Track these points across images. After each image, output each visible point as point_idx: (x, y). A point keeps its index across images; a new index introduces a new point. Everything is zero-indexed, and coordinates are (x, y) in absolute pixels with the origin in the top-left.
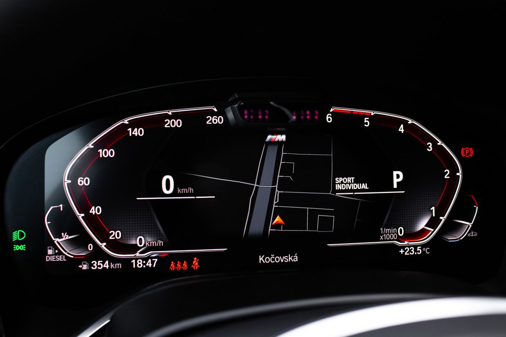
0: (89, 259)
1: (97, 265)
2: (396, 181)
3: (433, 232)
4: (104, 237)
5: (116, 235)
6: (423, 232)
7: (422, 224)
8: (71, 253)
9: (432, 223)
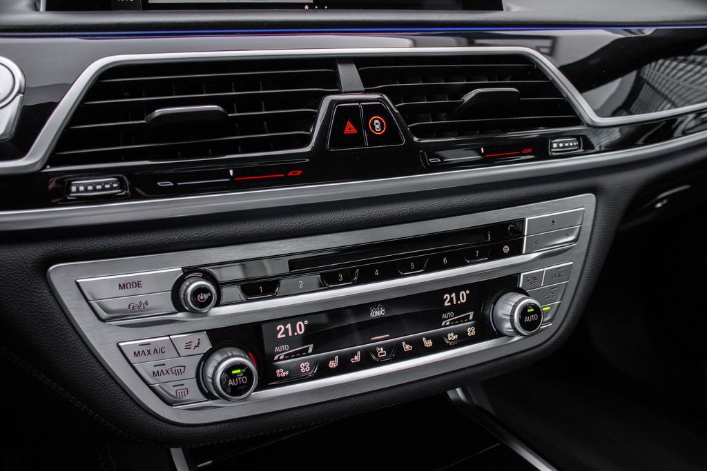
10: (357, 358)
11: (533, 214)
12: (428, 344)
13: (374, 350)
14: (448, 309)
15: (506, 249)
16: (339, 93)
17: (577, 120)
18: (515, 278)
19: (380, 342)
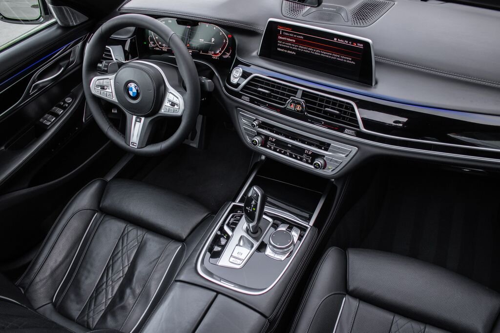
0: (156, 47)
1: (157, 49)
2: (212, 41)
3: (220, 54)
4: (158, 43)
5: (160, 43)
6: (218, 54)
7: (218, 52)
8: (153, 46)
9: (220, 52)
10: (283, 152)
11: (334, 144)
12: (299, 158)
13: (286, 152)
14: (305, 153)
15: (323, 148)
16: (295, 97)
17: (358, 127)
18: (324, 156)
19: (288, 151)
